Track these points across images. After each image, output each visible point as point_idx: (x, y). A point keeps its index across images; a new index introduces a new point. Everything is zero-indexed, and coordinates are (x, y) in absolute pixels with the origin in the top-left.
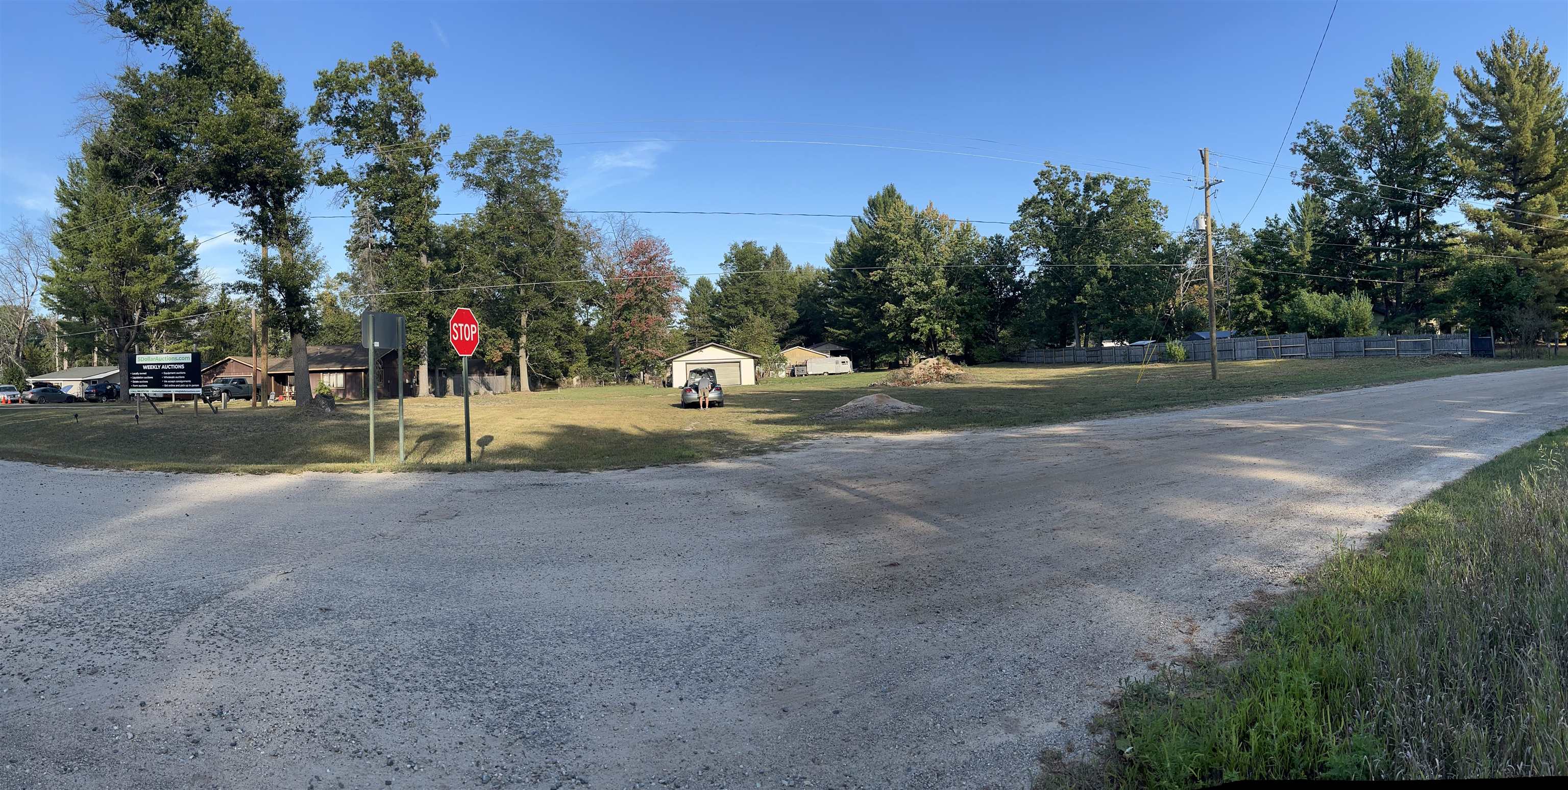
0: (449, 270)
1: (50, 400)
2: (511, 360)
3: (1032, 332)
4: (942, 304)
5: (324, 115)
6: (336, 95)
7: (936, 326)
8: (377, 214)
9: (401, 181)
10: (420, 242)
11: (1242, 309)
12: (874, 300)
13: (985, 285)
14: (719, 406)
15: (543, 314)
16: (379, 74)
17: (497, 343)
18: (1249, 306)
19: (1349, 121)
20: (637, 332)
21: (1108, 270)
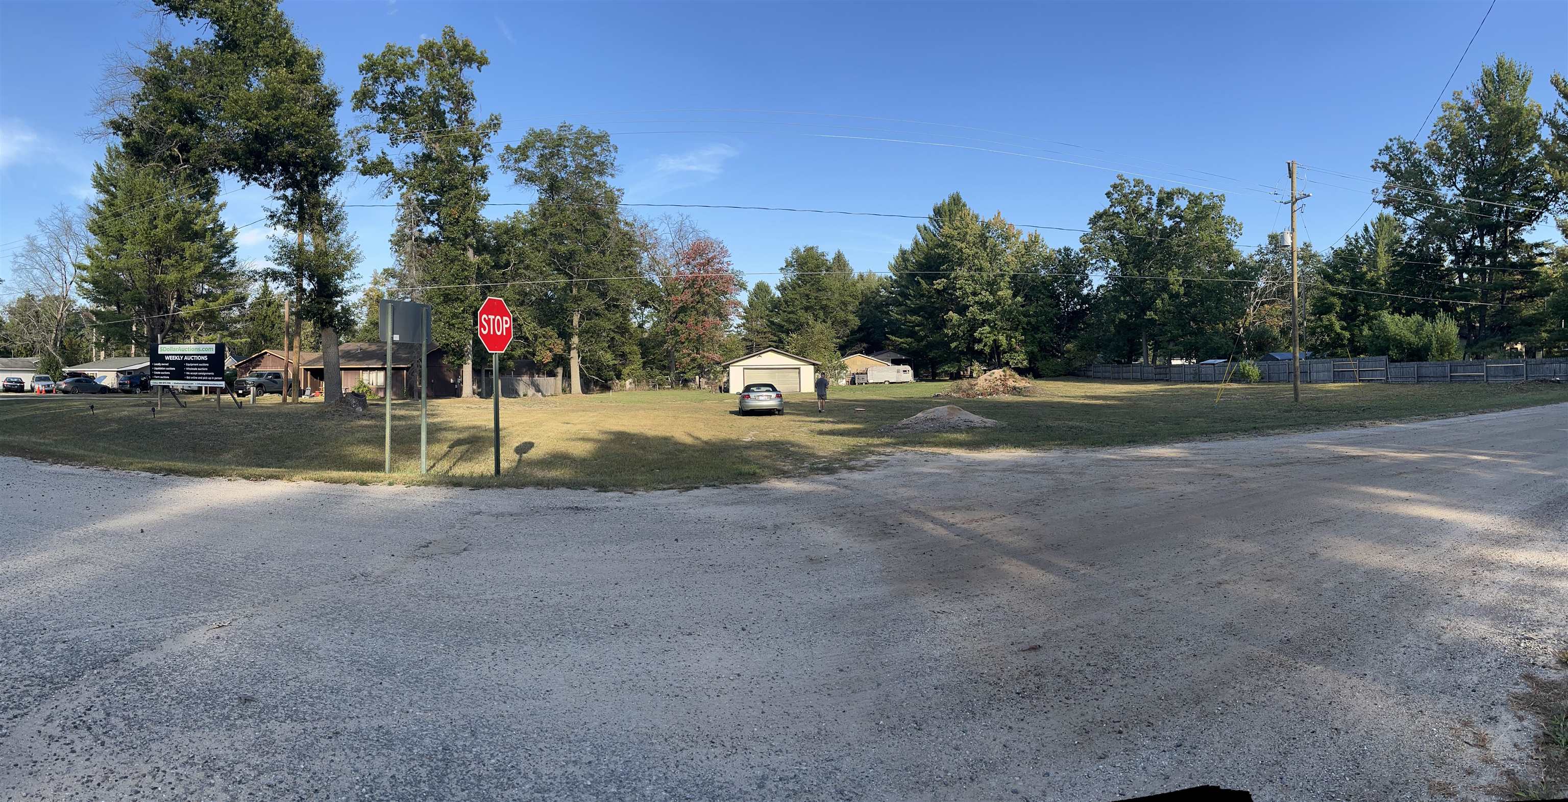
0: (497, 266)
1: (83, 390)
2: (562, 361)
3: (1098, 347)
4: (1006, 315)
5: (370, 102)
6: (382, 80)
7: (1001, 338)
8: (424, 207)
9: (448, 171)
10: (467, 236)
11: (1319, 330)
12: (937, 308)
13: (1051, 297)
14: (779, 414)
15: (597, 315)
16: (427, 58)
17: (546, 343)
18: (1326, 327)
19: (1435, 137)
20: (693, 335)
21: (1180, 286)
